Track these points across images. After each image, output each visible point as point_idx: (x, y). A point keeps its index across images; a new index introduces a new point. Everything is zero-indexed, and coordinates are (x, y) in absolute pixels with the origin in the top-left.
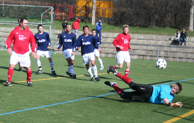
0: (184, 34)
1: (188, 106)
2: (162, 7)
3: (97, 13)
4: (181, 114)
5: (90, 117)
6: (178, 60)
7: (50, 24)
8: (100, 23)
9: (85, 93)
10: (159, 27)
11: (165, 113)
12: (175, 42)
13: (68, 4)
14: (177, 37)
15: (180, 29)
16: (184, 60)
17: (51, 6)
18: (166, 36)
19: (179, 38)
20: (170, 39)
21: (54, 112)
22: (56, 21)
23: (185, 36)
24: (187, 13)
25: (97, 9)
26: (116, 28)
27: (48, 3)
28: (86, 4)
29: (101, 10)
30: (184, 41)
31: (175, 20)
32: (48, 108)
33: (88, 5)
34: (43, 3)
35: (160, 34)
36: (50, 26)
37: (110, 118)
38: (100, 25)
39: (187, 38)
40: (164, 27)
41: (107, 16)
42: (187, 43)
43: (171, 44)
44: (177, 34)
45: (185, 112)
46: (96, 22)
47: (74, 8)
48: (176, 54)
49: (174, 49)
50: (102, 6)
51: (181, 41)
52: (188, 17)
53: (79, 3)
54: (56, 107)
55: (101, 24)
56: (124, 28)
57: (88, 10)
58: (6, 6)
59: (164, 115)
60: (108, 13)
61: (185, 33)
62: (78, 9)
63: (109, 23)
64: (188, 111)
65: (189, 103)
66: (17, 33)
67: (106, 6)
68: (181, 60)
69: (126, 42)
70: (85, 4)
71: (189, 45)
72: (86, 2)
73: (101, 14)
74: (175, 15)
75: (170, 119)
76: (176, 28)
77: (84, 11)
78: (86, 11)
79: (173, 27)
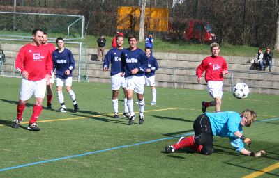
0: (268, 55)
1: (274, 155)
2: (238, 16)
3: (146, 25)
4: (264, 167)
5: (136, 171)
6: (260, 91)
7: (79, 41)
8: (150, 39)
9: (130, 137)
10: (234, 45)
11: (241, 165)
12: (256, 66)
13: (105, 11)
14: (259, 59)
15: (263, 48)
16: (268, 91)
17: (81, 14)
18: (243, 58)
19: (261, 60)
20: (249, 62)
21: (86, 164)
22: (89, 36)
23: (271, 58)
24: (273, 26)
25: (147, 19)
26: (173, 46)
27: (76, 11)
28: (132, 12)
29: (152, 21)
30: (268, 64)
31: (257, 35)
32: (76, 158)
33: (133, 13)
34: (71, 11)
35: (235, 55)
36: (81, 43)
37: (164, 172)
38: (151, 42)
39: (273, 60)
40: (241, 44)
41: (160, 30)
42: (273, 68)
43: (251, 69)
44: (259, 54)
45: (270, 165)
46: (145, 38)
47: (115, 17)
48: (257, 82)
49: (256, 75)
50: (153, 14)
51: (264, 64)
52: (274, 30)
53: (121, 11)
54: (88, 157)
55: (152, 40)
56: (212, 48)
57: (134, 21)
58: (18, 15)
59: (240, 168)
60: (163, 25)
61: (270, 53)
62: (120, 20)
63: (164, 40)
64: (274, 163)
65: (275, 152)
66: (30, 51)
67: (160, 15)
68: (265, 91)
69: (217, 67)
70: (129, 13)
71: (275, 70)
72: (131, 10)
73: (153, 26)
74: (256, 28)
75: (249, 174)
76: (257, 46)
77: (128, 22)
78: (131, 22)
79: (253, 45)
